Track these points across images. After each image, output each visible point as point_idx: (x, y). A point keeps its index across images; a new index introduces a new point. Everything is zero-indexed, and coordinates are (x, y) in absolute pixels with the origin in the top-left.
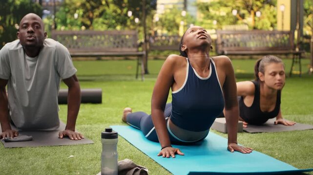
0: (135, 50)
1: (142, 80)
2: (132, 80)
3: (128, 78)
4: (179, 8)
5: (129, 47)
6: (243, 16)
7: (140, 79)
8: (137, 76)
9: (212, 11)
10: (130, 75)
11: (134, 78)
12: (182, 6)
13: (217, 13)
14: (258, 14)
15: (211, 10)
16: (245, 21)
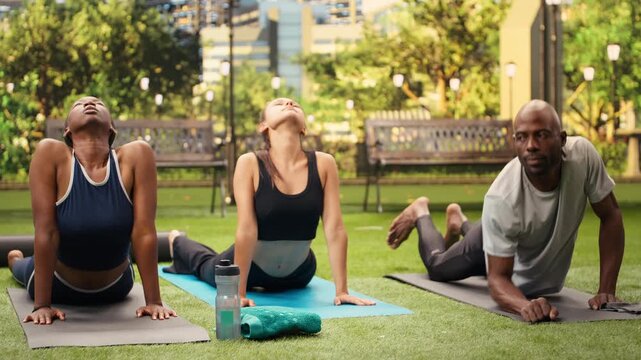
0: (208, 157)
1: (223, 216)
2: (202, 216)
3: (197, 212)
4: (259, 69)
5: (197, 152)
6: (418, 89)
7: (218, 213)
8: (212, 209)
9: (343, 78)
10: (199, 207)
11: (207, 212)
12: (266, 63)
13: (356, 82)
14: (455, 83)
15: (339, 73)
16: (422, 101)
